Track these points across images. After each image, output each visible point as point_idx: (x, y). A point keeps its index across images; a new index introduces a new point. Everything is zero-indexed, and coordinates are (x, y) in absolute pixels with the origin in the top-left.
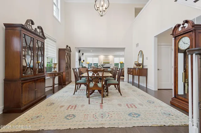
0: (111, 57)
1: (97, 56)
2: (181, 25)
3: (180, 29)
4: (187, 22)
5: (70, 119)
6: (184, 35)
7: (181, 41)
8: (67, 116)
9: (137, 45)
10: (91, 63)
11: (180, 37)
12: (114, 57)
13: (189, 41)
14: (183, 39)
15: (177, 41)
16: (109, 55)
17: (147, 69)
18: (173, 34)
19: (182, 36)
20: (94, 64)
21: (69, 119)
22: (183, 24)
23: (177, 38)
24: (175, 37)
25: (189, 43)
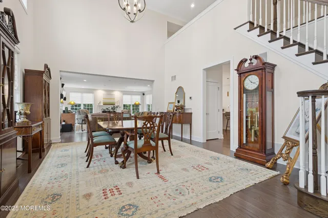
0: (117, 95)
1: (91, 91)
2: (248, 60)
3: (246, 65)
4: (256, 57)
5: (133, 215)
6: (251, 73)
7: (247, 79)
8: (121, 210)
9: (174, 78)
10: (78, 102)
11: (247, 74)
12: (124, 94)
13: (258, 80)
14: (250, 77)
15: (243, 79)
16: (113, 91)
17: (191, 113)
18: (237, 70)
19: (249, 73)
20: (85, 105)
21: (130, 214)
22: (251, 60)
23: (242, 75)
24: (240, 74)
25: (258, 83)
